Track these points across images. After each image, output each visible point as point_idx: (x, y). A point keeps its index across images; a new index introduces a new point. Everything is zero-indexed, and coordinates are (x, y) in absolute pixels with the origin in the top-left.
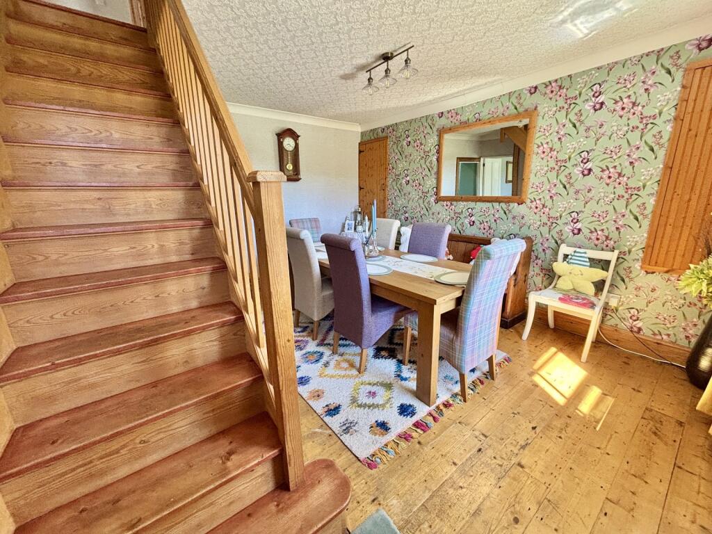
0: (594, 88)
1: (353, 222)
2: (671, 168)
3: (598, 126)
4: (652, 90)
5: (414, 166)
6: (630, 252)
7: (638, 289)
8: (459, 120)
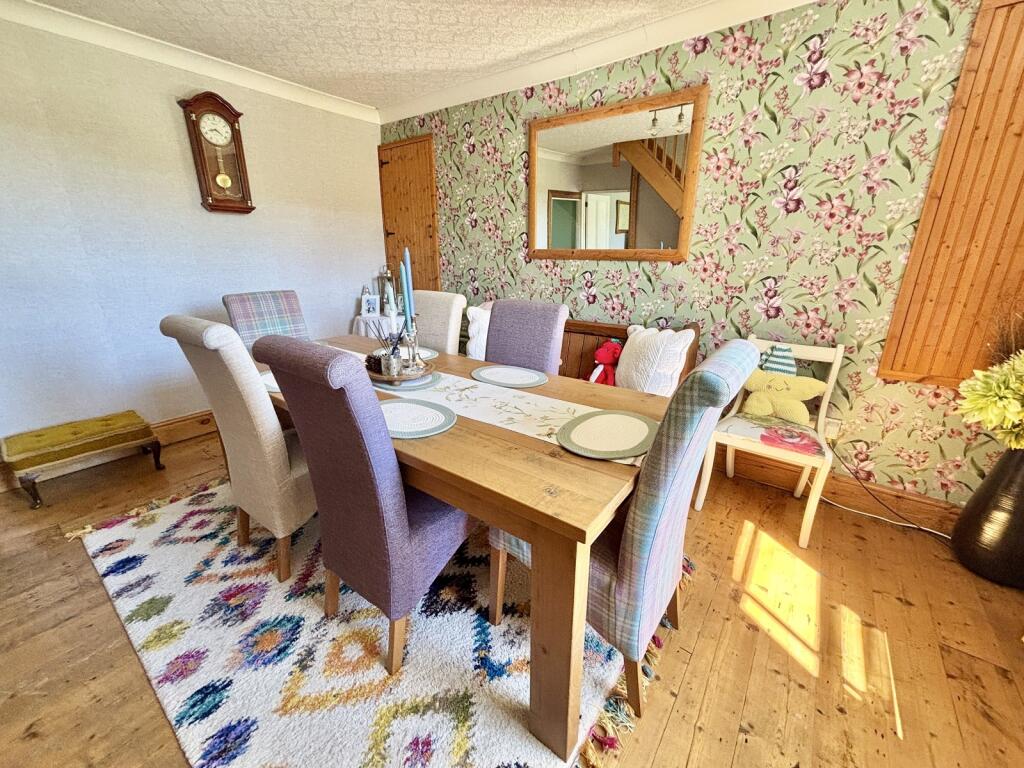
0: (811, 44)
1: (378, 297)
2: (940, 199)
3: (816, 119)
4: (913, 51)
5: (485, 192)
6: (860, 347)
7: (870, 409)
8: (563, 103)
